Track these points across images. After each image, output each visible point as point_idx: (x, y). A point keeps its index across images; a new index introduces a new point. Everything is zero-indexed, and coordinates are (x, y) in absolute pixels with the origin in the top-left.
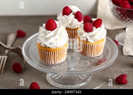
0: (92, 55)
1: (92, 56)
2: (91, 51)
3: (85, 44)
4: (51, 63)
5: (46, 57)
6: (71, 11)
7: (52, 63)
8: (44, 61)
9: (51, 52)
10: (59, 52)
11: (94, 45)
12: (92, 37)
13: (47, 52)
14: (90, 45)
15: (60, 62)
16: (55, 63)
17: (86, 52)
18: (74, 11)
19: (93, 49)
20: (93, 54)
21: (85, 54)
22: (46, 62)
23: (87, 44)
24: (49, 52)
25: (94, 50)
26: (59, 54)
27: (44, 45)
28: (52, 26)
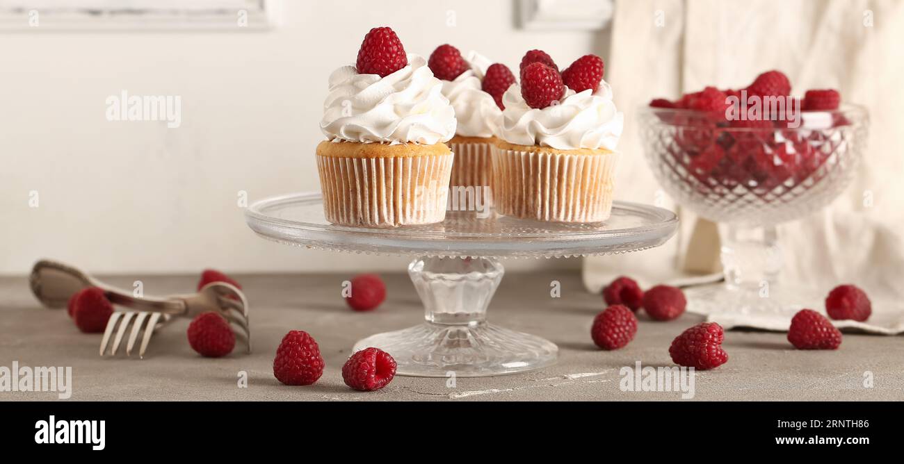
0: (559, 211)
1: (562, 218)
2: (555, 190)
3: (531, 155)
4: (377, 221)
5: (358, 187)
6: (463, 67)
7: (381, 219)
8: (348, 216)
9: (382, 161)
10: (414, 167)
11: (570, 161)
12: (557, 125)
13: (364, 161)
14: (553, 159)
15: (417, 218)
16: (395, 221)
17: (535, 197)
18: (478, 69)
19: (565, 177)
20: (567, 205)
21: (527, 212)
22: (356, 217)
23: (536, 157)
24: (373, 161)
25: (568, 185)
26: (414, 176)
27: (348, 132)
28: (388, 51)
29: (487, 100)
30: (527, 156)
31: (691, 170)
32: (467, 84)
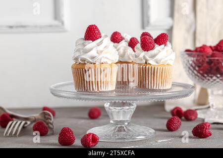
0: (154, 86)
1: (155, 88)
2: (152, 79)
3: (144, 67)
4: (91, 90)
7: (93, 89)
8: (82, 89)
11: (157, 68)
12: (153, 57)
14: (151, 68)
15: (106, 89)
16: (98, 90)
18: (127, 39)
20: (156, 83)
21: (143, 86)
22: (85, 89)
23: (146, 67)
25: (157, 77)
27: (81, 60)
28: (94, 33)
29: (130, 49)
30: (143, 67)
31: (198, 72)
32: (123, 44)
